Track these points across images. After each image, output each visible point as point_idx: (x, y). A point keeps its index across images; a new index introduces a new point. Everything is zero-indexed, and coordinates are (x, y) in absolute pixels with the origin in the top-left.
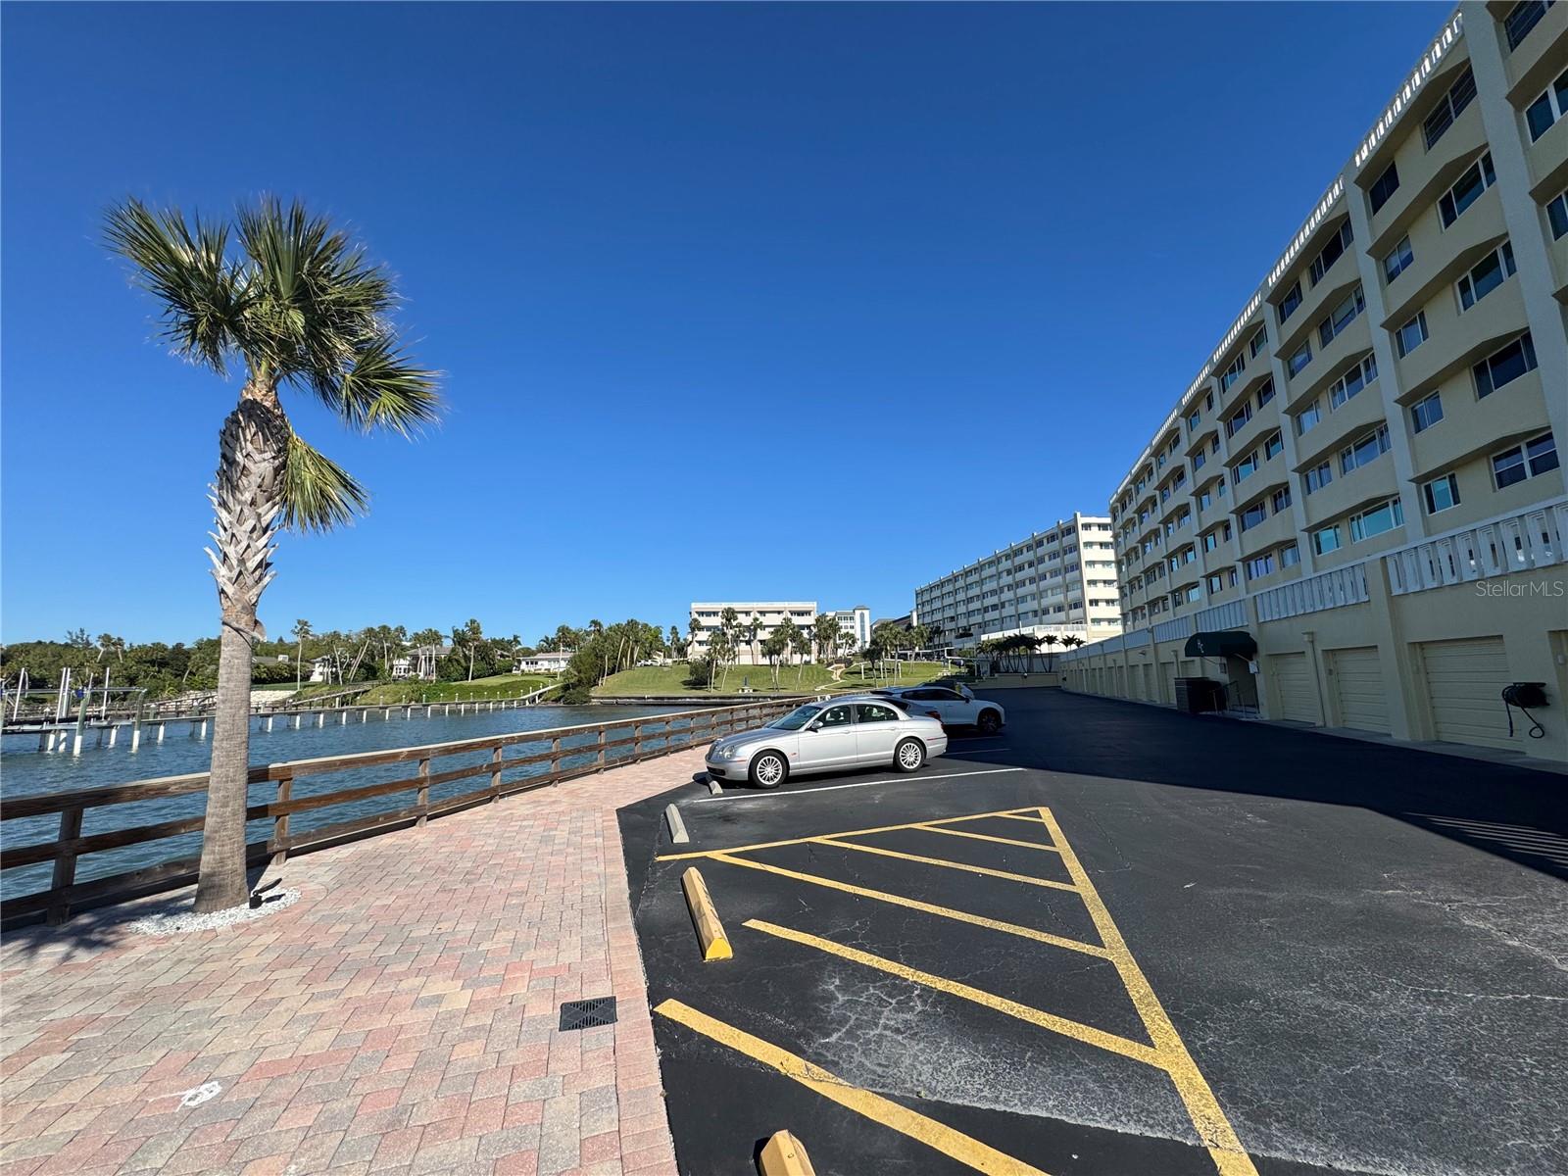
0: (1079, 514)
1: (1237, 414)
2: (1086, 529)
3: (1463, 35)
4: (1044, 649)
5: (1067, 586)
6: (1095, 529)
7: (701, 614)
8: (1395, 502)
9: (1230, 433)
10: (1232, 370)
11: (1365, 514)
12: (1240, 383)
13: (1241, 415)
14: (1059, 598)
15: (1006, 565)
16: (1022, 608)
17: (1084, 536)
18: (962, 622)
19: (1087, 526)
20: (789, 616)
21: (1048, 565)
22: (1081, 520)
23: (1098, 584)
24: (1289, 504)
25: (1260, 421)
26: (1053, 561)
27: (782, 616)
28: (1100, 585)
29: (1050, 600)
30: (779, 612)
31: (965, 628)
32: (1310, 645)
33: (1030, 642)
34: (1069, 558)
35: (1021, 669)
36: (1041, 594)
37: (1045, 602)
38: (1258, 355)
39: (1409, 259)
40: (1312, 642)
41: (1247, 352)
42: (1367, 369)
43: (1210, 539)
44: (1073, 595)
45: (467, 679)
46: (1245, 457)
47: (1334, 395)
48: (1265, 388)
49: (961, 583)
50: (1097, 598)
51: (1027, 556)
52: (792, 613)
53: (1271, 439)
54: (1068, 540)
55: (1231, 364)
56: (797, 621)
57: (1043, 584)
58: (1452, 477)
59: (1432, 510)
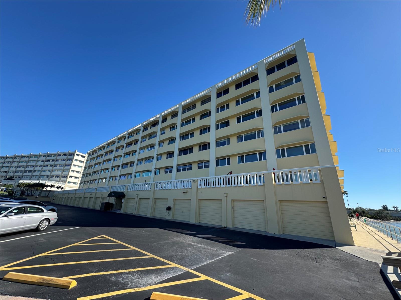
0: (77, 151)
1: (129, 144)
2: (77, 156)
3: (179, 108)
4: (49, 189)
5: (64, 170)
6: (80, 156)
8: (151, 171)
9: (126, 147)
10: (131, 135)
11: (146, 172)
12: (132, 139)
13: (130, 144)
14: (60, 173)
15: (42, 158)
16: (43, 174)
17: (76, 157)
18: (11, 174)
19: (78, 155)
21: (60, 162)
22: (77, 153)
23: (74, 172)
24: (133, 166)
25: (133, 148)
26: (62, 162)
29: (56, 173)
31: (11, 177)
32: (137, 197)
33: (43, 186)
34: (68, 162)
35: (35, 195)
36: (53, 171)
37: (53, 174)
38: (137, 135)
39: (164, 133)
40: (137, 196)
41: (135, 133)
42: (154, 146)
43: (114, 168)
44: (64, 173)
46: (128, 154)
47: (147, 148)
48: (136, 142)
49: (18, 159)
50: (72, 175)
51: (53, 158)
53: (134, 152)
54: (70, 157)
55: (131, 134)
57: (55, 168)
58: (160, 170)
59: (155, 174)
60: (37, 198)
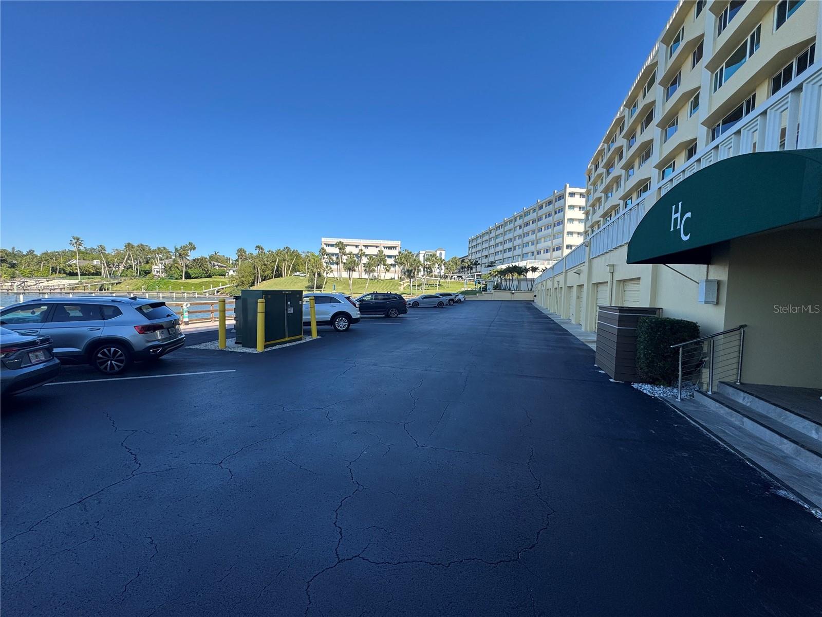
0: (568, 185)
2: (571, 197)
4: (530, 275)
5: (554, 236)
6: (577, 196)
7: (328, 245)
14: (548, 244)
15: (519, 222)
16: (526, 250)
17: (570, 201)
18: (492, 259)
19: (572, 194)
20: (383, 249)
21: (545, 221)
22: (569, 190)
23: (574, 235)
26: (548, 219)
27: (378, 249)
28: (575, 236)
29: (543, 245)
30: (377, 247)
31: (491, 262)
33: (521, 271)
34: (557, 217)
35: (512, 288)
36: (538, 241)
37: (539, 246)
44: (557, 242)
45: (182, 279)
49: (493, 235)
50: (571, 244)
51: (533, 216)
52: (385, 247)
54: (558, 204)
56: (387, 252)
57: (540, 234)
60: (513, 293)
